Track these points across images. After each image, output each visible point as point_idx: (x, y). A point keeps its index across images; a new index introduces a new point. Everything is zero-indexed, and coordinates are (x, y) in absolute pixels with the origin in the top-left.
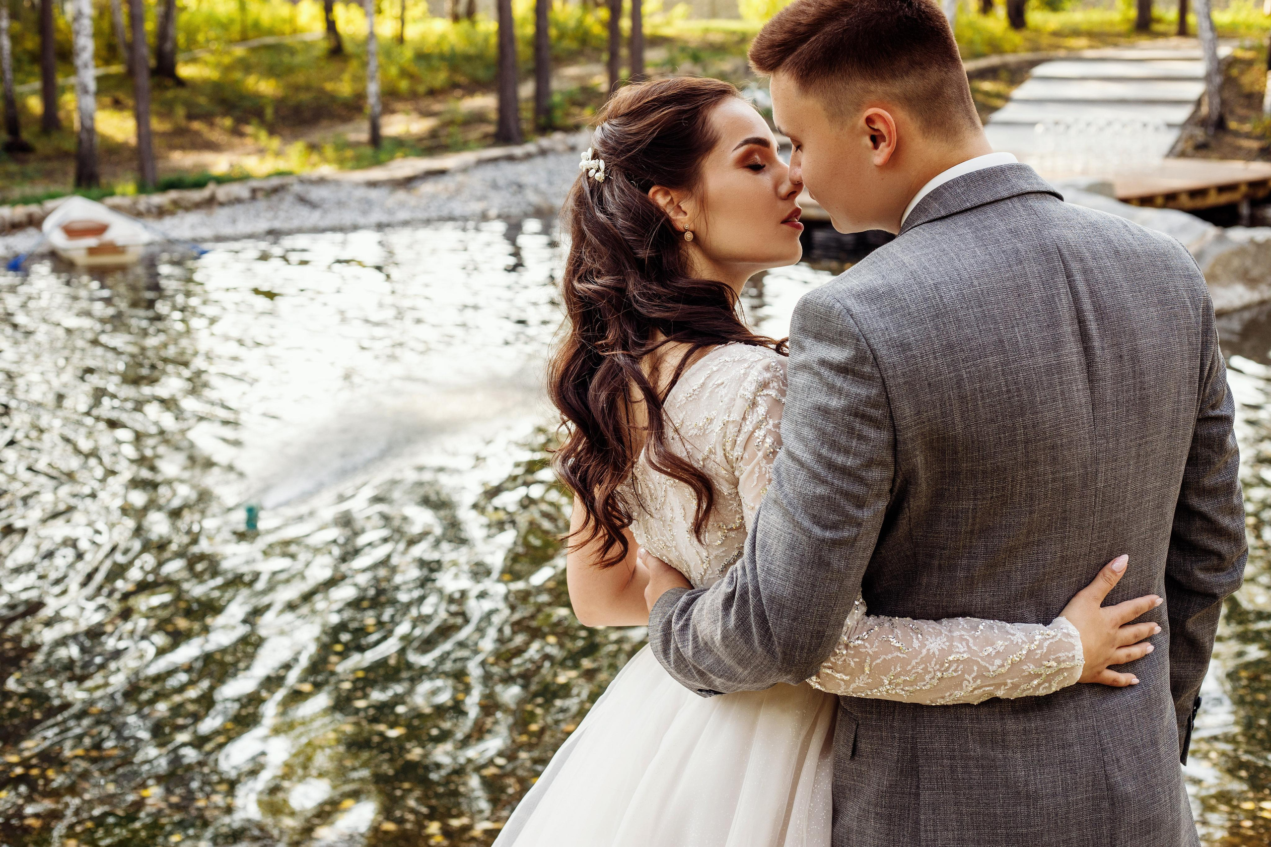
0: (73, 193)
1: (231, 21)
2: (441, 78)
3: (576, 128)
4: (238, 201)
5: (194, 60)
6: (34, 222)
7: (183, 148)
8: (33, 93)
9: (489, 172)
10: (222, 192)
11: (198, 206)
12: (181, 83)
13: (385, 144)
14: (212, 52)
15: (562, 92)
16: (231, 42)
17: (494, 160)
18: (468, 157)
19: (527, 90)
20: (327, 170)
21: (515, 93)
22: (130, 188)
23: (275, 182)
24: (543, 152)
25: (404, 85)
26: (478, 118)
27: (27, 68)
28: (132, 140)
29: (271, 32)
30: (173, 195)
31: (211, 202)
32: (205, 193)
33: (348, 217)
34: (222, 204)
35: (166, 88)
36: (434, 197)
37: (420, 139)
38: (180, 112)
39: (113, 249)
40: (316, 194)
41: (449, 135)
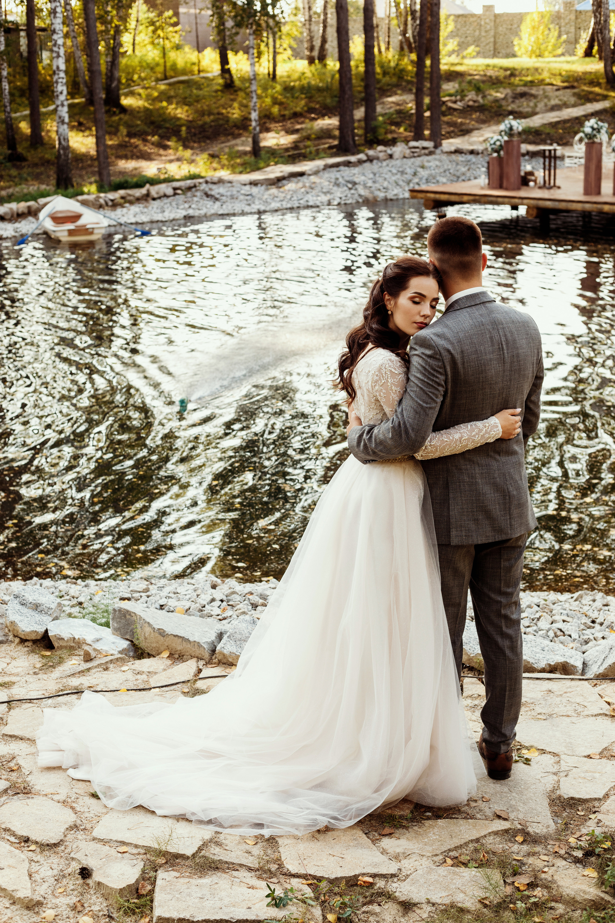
0: (56, 193)
1: (158, 65)
2: (300, 105)
3: (393, 142)
4: (165, 196)
5: (132, 94)
6: (33, 213)
7: (126, 157)
8: (24, 118)
9: (333, 174)
10: (154, 190)
11: (138, 200)
12: (123, 110)
13: (263, 153)
14: (144, 88)
15: (383, 115)
16: (157, 80)
17: (337, 165)
18: (319, 163)
19: (359, 113)
20: (224, 174)
21: (352, 115)
22: (93, 188)
23: (189, 182)
24: (370, 160)
25: (275, 110)
26: (326, 134)
27: (18, 100)
28: (93, 152)
29: (184, 72)
30: (122, 192)
31: (147, 197)
32: (144, 191)
33: (238, 207)
34: (154, 199)
35: (114, 114)
36: (295, 192)
37: (287, 150)
38: (124, 131)
39: (85, 231)
40: (216, 190)
41: (306, 147)
